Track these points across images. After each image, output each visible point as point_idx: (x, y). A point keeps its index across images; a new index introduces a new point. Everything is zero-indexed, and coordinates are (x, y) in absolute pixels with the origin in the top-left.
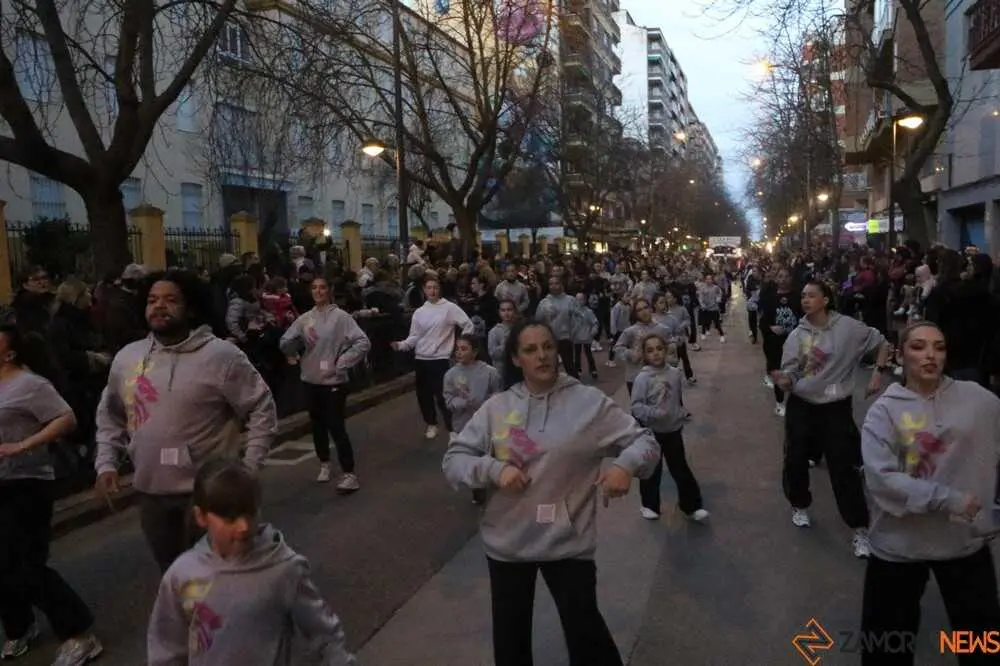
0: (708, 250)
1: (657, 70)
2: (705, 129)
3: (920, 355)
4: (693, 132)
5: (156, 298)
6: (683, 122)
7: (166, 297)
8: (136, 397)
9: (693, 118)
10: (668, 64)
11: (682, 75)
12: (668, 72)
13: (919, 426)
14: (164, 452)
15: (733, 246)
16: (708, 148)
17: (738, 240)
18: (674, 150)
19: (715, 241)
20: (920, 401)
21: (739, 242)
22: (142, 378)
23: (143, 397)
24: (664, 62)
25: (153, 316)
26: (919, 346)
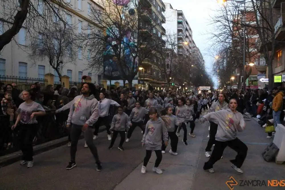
0: (199, 91)
1: (181, 25)
2: (198, 50)
3: (232, 105)
4: (194, 50)
5: (84, 87)
6: (191, 46)
7: (86, 87)
8: (77, 105)
9: (195, 45)
10: (184, 24)
11: (190, 29)
12: (185, 27)
13: (230, 117)
14: (81, 117)
15: (207, 90)
16: (200, 56)
17: (209, 88)
18: (187, 55)
19: (201, 88)
20: (232, 113)
21: (210, 89)
22: (79, 102)
23: (79, 106)
24: (183, 23)
25: (83, 90)
26: (232, 103)
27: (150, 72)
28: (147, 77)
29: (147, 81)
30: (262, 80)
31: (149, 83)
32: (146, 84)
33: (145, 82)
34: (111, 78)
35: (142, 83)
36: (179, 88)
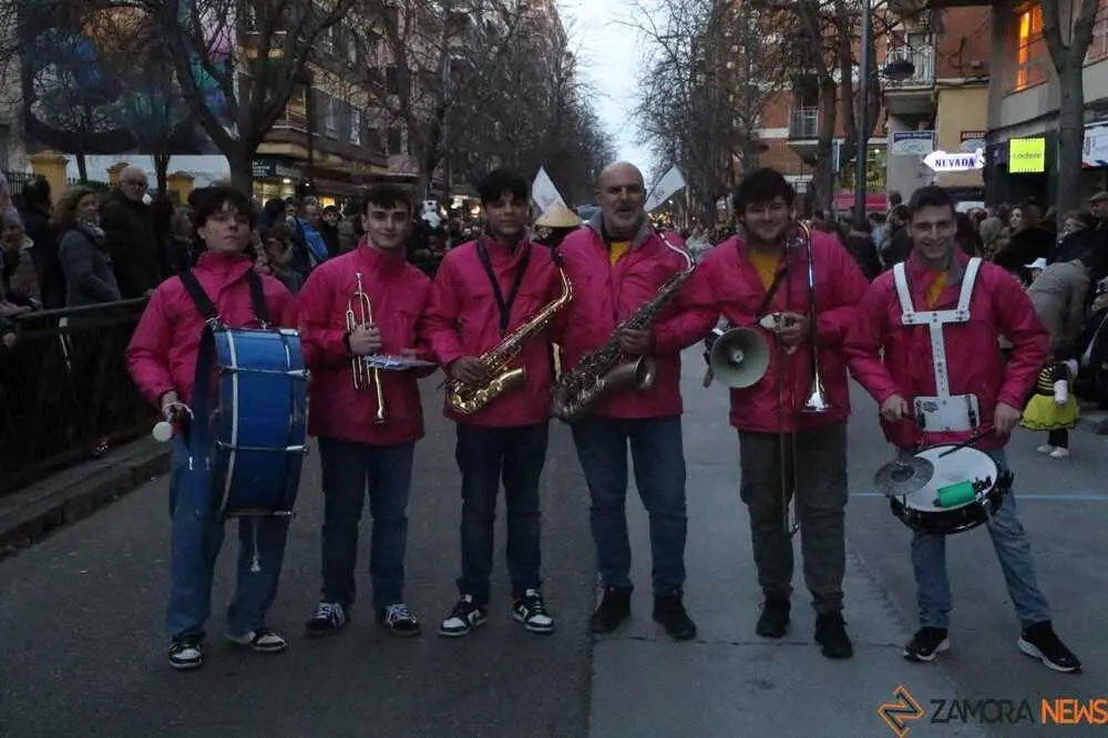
27: (303, 110)
28: (287, 142)
29: (287, 160)
30: (938, 163)
31: (297, 173)
32: (287, 181)
33: (279, 170)
34: (83, 143)
35: (264, 174)
36: (452, 202)
